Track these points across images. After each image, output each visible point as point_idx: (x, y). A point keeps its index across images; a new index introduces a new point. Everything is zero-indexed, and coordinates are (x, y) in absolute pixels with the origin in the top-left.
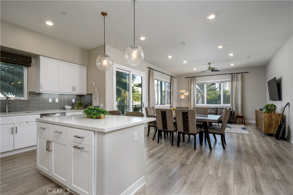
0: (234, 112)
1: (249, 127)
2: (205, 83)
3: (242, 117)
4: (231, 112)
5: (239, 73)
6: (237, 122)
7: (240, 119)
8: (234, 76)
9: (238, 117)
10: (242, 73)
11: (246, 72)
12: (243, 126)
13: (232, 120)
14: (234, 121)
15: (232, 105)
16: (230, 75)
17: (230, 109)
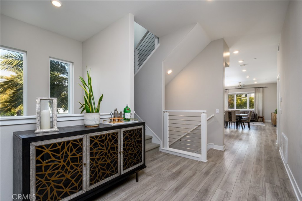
0: (257, 114)
1: (267, 124)
2: (235, 94)
3: (262, 118)
4: (254, 114)
5: (261, 87)
6: (259, 121)
7: (261, 119)
8: (257, 89)
9: (259, 117)
10: (263, 87)
11: (266, 87)
12: (263, 123)
13: (255, 119)
14: (256, 120)
15: (255, 109)
16: (255, 89)
17: (254, 112)
